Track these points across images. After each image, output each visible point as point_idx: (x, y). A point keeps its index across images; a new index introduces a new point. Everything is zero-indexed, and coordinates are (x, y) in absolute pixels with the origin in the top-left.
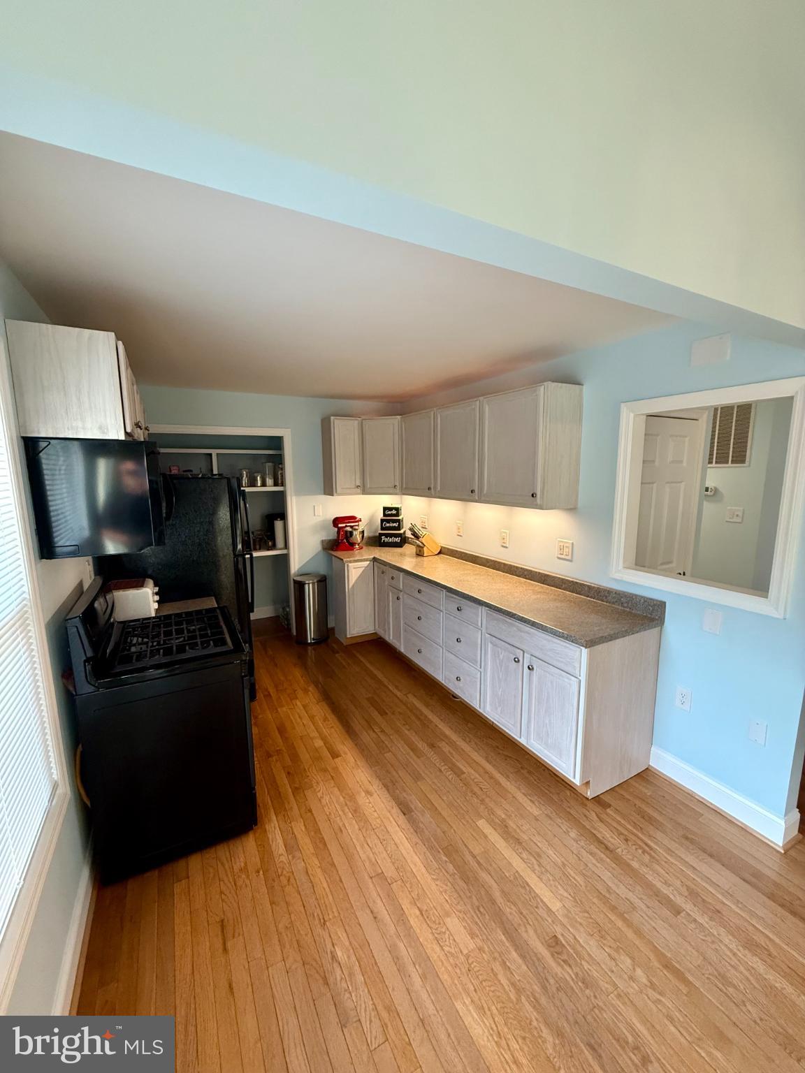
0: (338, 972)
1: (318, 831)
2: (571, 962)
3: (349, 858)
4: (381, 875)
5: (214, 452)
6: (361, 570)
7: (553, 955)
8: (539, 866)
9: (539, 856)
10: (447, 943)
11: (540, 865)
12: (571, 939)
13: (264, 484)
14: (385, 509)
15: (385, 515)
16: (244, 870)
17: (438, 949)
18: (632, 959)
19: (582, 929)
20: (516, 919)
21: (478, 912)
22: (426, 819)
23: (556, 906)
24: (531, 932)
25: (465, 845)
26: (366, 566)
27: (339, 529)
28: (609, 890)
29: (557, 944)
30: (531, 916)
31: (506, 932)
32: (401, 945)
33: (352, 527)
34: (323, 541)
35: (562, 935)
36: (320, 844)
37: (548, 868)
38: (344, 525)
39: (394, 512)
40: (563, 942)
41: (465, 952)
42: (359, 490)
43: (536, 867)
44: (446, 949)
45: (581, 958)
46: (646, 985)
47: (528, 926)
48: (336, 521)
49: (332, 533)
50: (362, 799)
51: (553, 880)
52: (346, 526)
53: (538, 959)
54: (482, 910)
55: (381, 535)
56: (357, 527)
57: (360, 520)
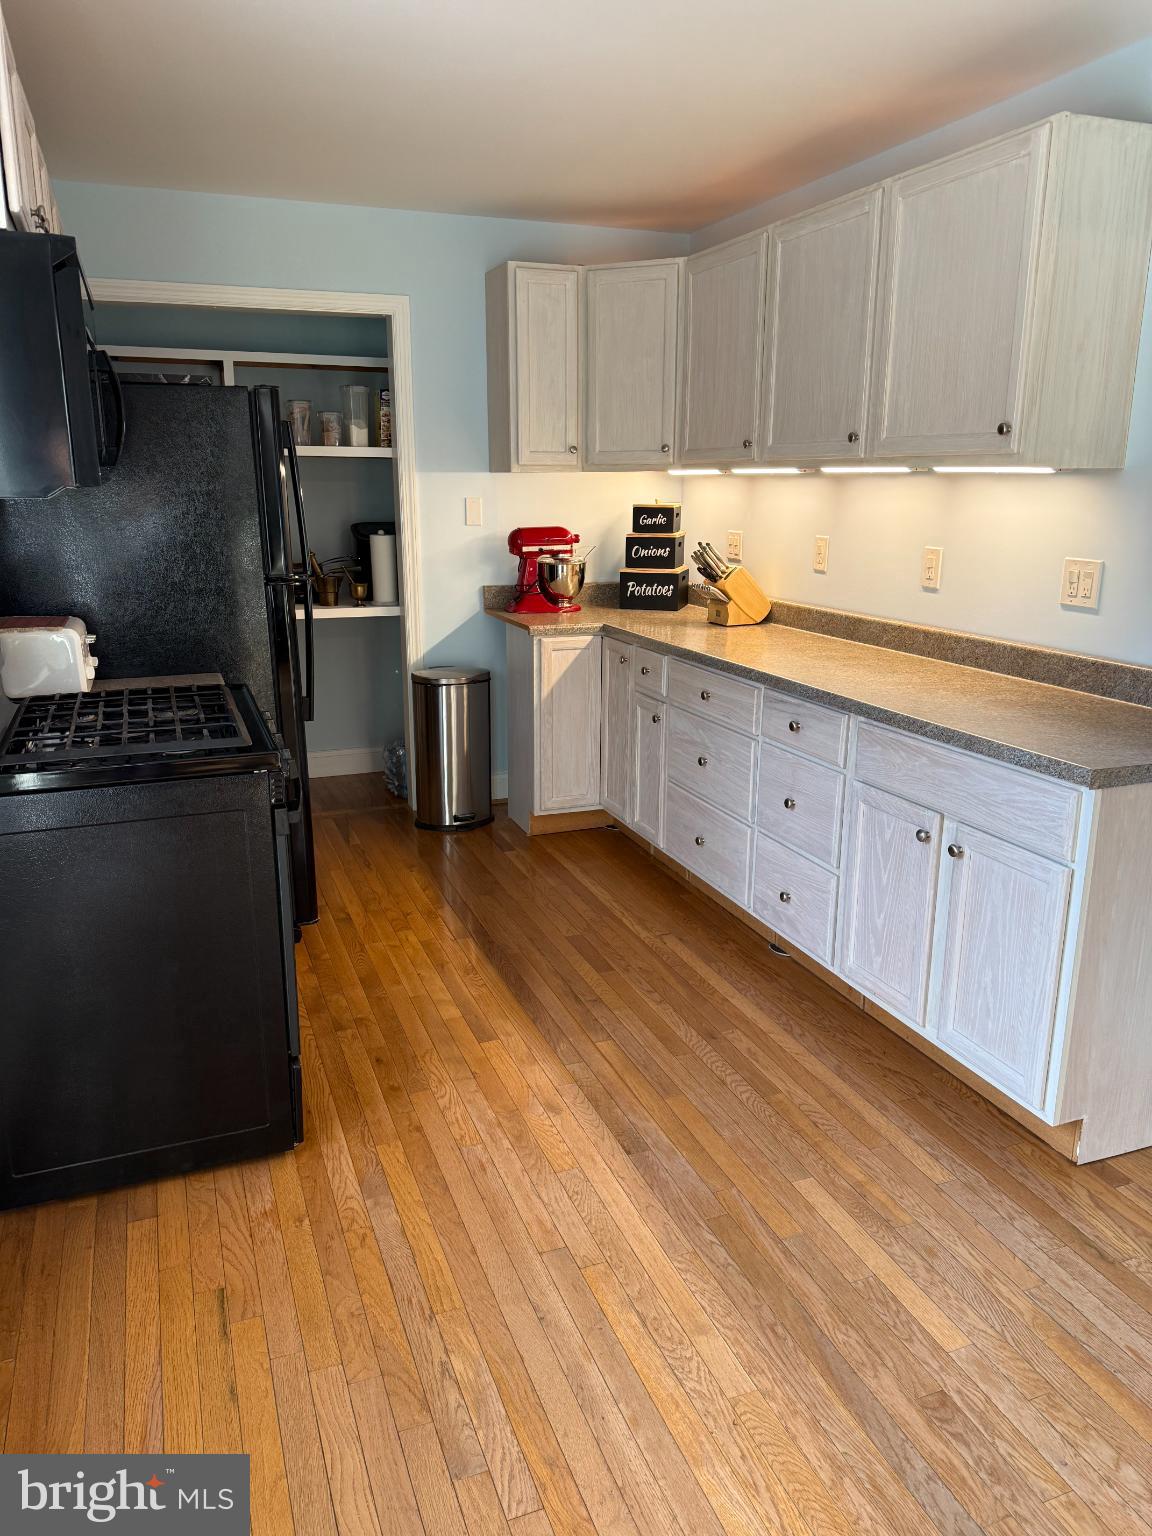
0: (453, 1397)
2: (971, 1438)
3: (497, 1217)
4: (562, 1252)
5: (228, 358)
6: (573, 655)
7: (929, 1423)
8: (928, 1271)
9: (932, 1254)
10: (694, 1375)
11: (930, 1269)
12: (977, 1399)
13: (345, 441)
14: (639, 511)
15: (637, 527)
16: (272, 1214)
18: (1117, 1448)
19: (1008, 1388)
20: (859, 1354)
21: (771, 1335)
23: (954, 1342)
25: (760, 1219)
26: (584, 645)
27: (526, 558)
28: (1091, 1329)
29: (944, 1405)
30: (892, 1352)
31: (828, 1372)
33: (554, 554)
34: (485, 590)
35: (959, 1392)
36: (436, 1187)
37: (950, 1276)
38: (535, 549)
39: (661, 520)
40: (959, 1403)
41: (731, 1394)
42: (573, 459)
43: (922, 1272)
44: (689, 1385)
45: (996, 1435)
47: (882, 1369)
48: (519, 538)
49: (506, 573)
50: (536, 1116)
51: (956, 1299)
52: (542, 552)
53: (895, 1426)
54: (780, 1330)
55: (625, 577)
56: (566, 556)
57: (576, 539)
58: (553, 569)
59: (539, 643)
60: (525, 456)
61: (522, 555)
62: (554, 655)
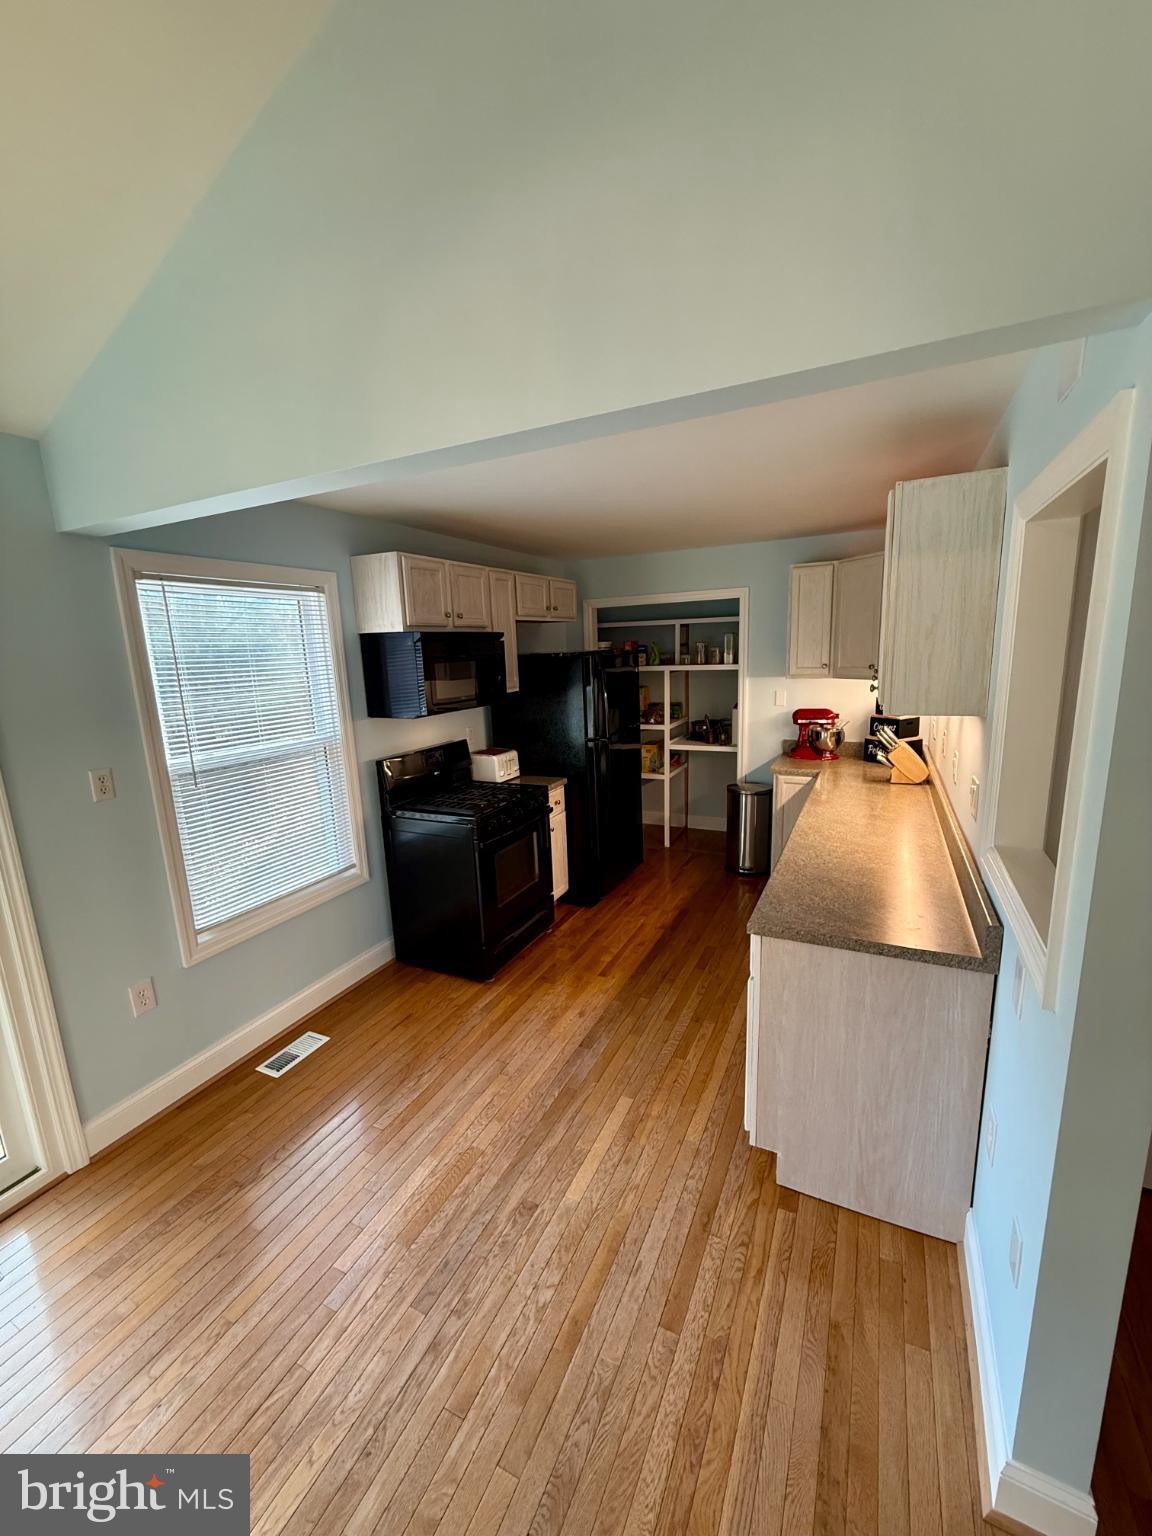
0: (413, 1083)
1: (514, 1011)
2: (518, 1227)
3: (505, 1040)
4: (504, 1065)
5: (678, 623)
6: (799, 787)
7: (515, 1209)
8: (613, 1165)
9: (627, 1162)
10: (473, 1130)
11: (615, 1167)
12: (545, 1218)
13: (722, 662)
16: (452, 1000)
17: (465, 1126)
18: (561, 1283)
19: (563, 1226)
20: (533, 1168)
21: (519, 1138)
22: (589, 1061)
23: (573, 1196)
24: (527, 1185)
25: (586, 1099)
26: (805, 782)
27: (802, 727)
28: (638, 1242)
29: (530, 1209)
30: (545, 1179)
31: (513, 1166)
32: (454, 1104)
33: (822, 725)
34: (785, 742)
35: (543, 1211)
36: (504, 1018)
38: (806, 721)
40: (536, 1214)
41: (474, 1145)
42: (826, 671)
43: (610, 1164)
44: (469, 1132)
45: (529, 1235)
47: (532, 1180)
48: (798, 714)
52: (810, 724)
53: (503, 1200)
54: (523, 1140)
55: (868, 742)
56: (829, 727)
57: (837, 716)
58: (818, 734)
59: (777, 778)
60: (793, 670)
61: (801, 725)
62: (785, 786)
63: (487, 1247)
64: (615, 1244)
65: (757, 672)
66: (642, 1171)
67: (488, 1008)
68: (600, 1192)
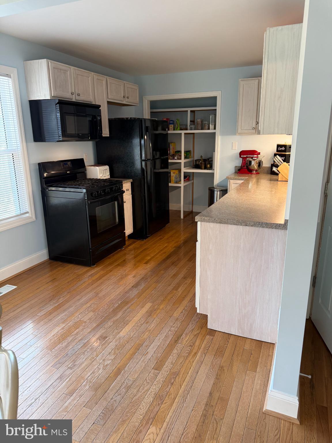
1: (103, 276)
2: (98, 343)
3: (99, 286)
4: (98, 294)
5: (189, 110)
7: (97, 338)
8: (141, 324)
9: (147, 323)
10: (82, 315)
12: (110, 341)
13: (209, 129)
15: (277, 151)
16: (75, 273)
17: (78, 314)
18: (114, 358)
20: (106, 326)
22: (135, 292)
23: (122, 334)
24: (103, 331)
25: (132, 305)
28: (148, 346)
29: (104, 338)
30: (111, 329)
31: (98, 325)
32: (74, 307)
33: (252, 158)
34: (236, 167)
37: (143, 327)
38: (245, 156)
39: (283, 149)
40: (106, 340)
41: (82, 320)
42: (254, 131)
43: (139, 324)
45: (102, 345)
46: (104, 364)
47: (106, 330)
48: (242, 153)
50: (130, 276)
51: (136, 330)
52: (247, 157)
53: (93, 336)
54: (103, 318)
55: (272, 165)
56: (255, 158)
57: (259, 154)
58: (250, 162)
59: (230, 181)
60: (239, 131)
61: (243, 158)
62: (233, 185)
63: (85, 349)
64: (138, 347)
65: (223, 134)
66: (153, 325)
67: (91, 275)
68: (134, 332)
